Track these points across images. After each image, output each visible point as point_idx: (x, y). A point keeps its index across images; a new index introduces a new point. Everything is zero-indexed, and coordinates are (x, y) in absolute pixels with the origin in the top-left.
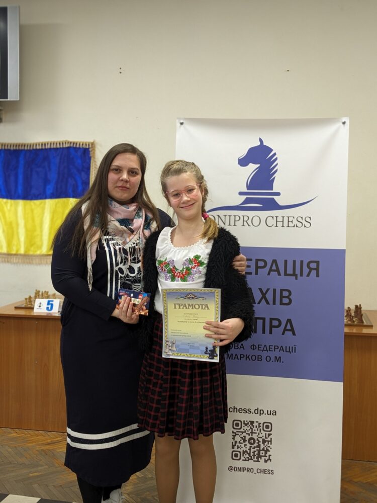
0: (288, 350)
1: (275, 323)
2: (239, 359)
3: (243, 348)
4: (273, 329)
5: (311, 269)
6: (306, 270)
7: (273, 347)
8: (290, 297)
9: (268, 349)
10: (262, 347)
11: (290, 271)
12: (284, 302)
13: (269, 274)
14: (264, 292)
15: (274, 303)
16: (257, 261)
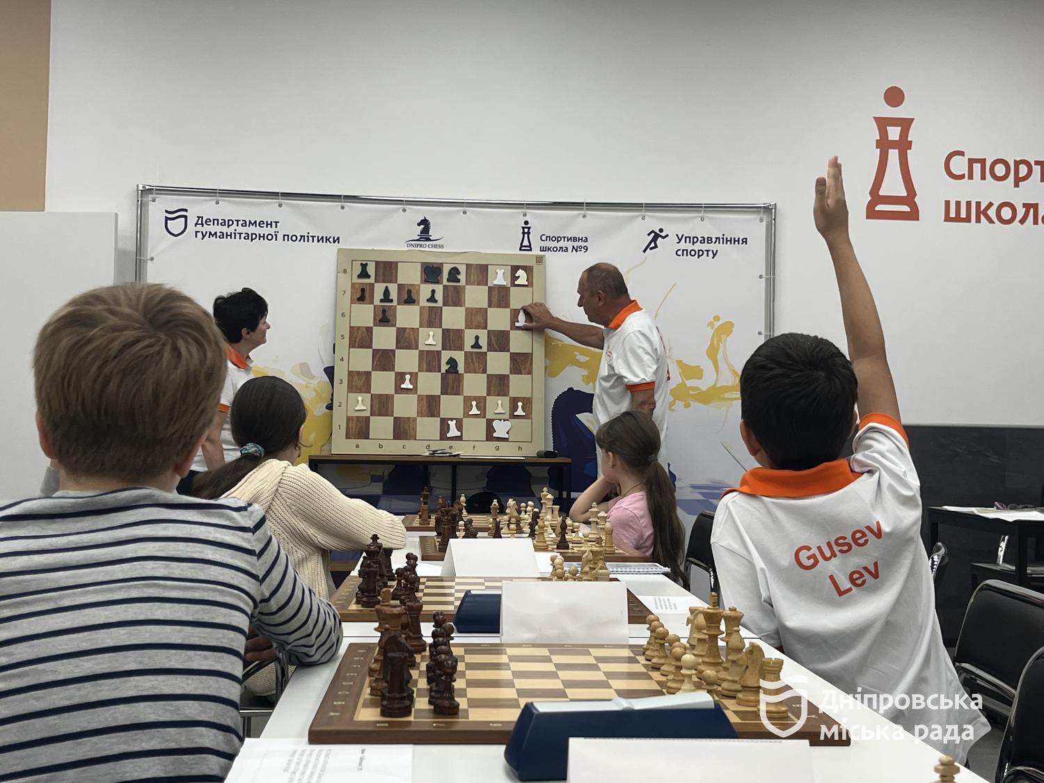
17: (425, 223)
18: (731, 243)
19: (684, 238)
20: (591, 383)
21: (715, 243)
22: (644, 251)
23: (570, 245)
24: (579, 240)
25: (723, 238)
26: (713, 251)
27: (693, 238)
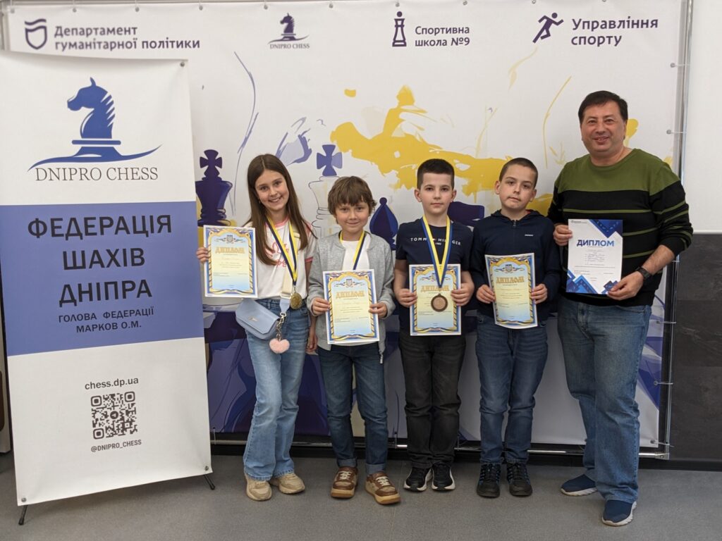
0: (145, 313)
1: (128, 286)
2: (91, 328)
3: (95, 317)
4: (127, 293)
5: (162, 225)
6: (157, 226)
7: (129, 312)
8: (143, 256)
9: (123, 315)
10: (117, 312)
11: (140, 228)
12: (135, 262)
13: (116, 233)
14: (113, 253)
15: (125, 264)
16: (102, 219)
17: (288, 20)
18: (638, 27)
19: (581, 23)
20: (472, 194)
21: (618, 27)
22: (535, 41)
23: (449, 37)
24: (460, 30)
25: (628, 21)
26: (616, 37)
27: (593, 22)
